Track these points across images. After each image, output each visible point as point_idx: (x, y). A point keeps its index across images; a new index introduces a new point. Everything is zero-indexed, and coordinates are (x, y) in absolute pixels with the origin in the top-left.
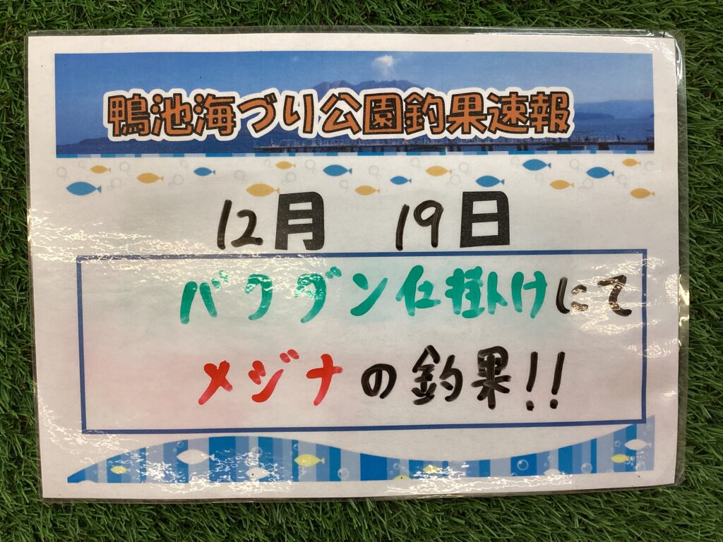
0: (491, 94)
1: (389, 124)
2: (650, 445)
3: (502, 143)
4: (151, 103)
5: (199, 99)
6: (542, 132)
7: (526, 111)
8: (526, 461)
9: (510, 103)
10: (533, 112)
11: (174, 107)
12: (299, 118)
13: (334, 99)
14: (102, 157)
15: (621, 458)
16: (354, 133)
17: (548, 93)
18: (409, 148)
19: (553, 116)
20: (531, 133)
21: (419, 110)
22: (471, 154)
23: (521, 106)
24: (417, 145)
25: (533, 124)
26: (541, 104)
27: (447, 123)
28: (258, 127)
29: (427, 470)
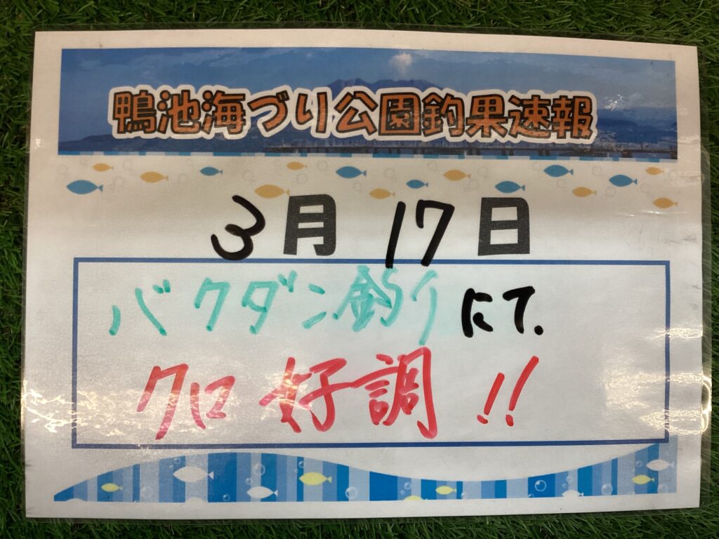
0: (513, 97)
1: (407, 125)
2: (672, 466)
3: (523, 147)
4: (158, 99)
5: (208, 96)
6: (564, 137)
7: (548, 114)
8: (544, 482)
9: (531, 106)
10: (555, 117)
11: (182, 104)
12: (312, 117)
13: (349, 98)
14: (105, 154)
15: (643, 480)
16: (370, 133)
17: (570, 97)
18: (426, 151)
19: (576, 121)
20: (553, 138)
21: (438, 111)
22: (491, 158)
23: (544, 110)
24: (434, 148)
25: (556, 128)
26: (563, 108)
27: (467, 125)
28: (269, 125)
29: (441, 490)
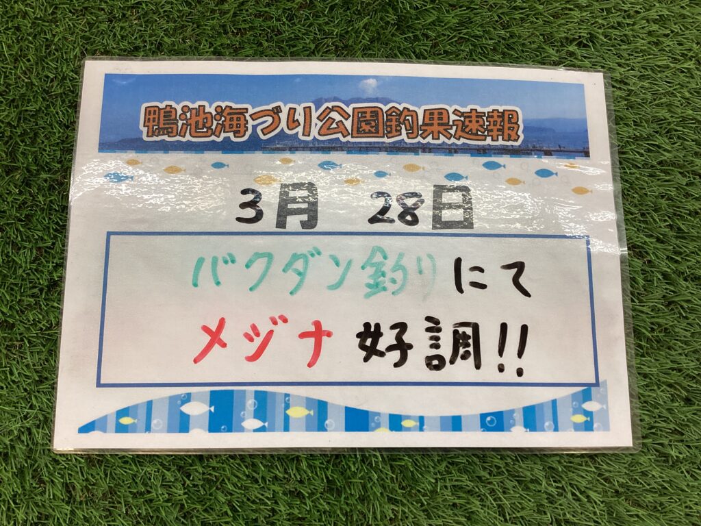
0: (456, 110)
1: (373, 130)
2: (605, 407)
3: (466, 147)
4: (179, 112)
5: (219, 110)
6: (498, 140)
7: (484, 124)
8: (493, 418)
9: (471, 117)
10: (489, 125)
11: (199, 115)
12: (299, 125)
13: (328, 110)
14: (136, 152)
16: (344, 137)
17: (501, 110)
18: (389, 149)
19: (506, 127)
20: (489, 141)
21: (397, 120)
22: (440, 155)
23: (480, 120)
24: (395, 147)
25: (490, 134)
26: (496, 118)
27: (421, 130)
28: (265, 131)
29: (405, 423)
